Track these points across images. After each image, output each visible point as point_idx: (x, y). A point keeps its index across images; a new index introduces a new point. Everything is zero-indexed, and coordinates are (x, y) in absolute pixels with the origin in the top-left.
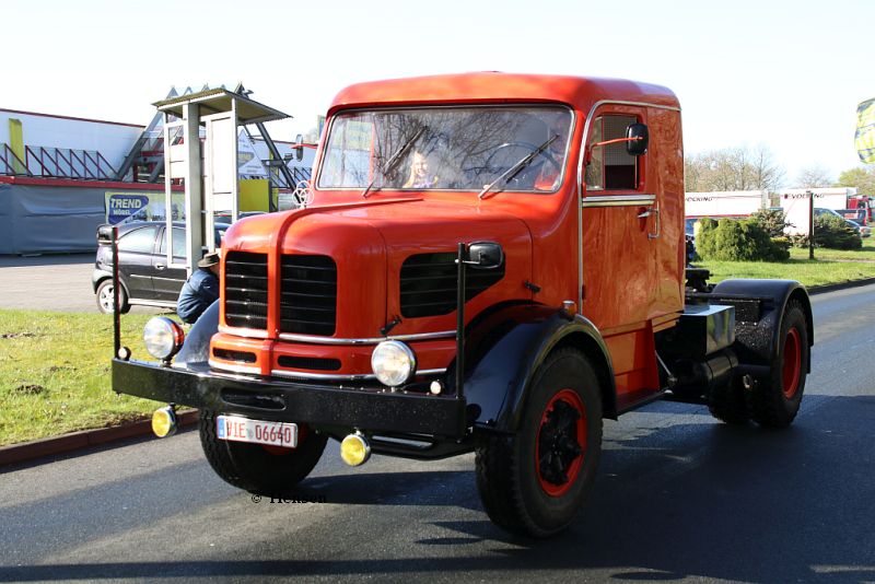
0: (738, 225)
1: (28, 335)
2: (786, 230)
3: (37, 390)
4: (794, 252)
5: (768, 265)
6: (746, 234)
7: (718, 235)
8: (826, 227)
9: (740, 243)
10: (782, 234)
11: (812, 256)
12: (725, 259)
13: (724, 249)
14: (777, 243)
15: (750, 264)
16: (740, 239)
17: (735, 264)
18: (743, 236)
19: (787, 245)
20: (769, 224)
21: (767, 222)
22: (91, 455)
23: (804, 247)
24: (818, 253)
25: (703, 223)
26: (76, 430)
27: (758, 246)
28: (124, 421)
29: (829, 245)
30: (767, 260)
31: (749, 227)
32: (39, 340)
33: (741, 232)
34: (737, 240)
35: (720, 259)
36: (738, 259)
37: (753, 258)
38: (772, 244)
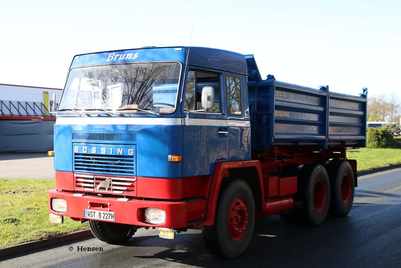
0: (377, 131)
1: (25, 192)
3: (14, 221)
5: (393, 150)
6: (381, 135)
9: (379, 140)
12: (371, 148)
13: (370, 143)
14: (397, 139)
15: (383, 150)
16: (379, 138)
17: (377, 150)
18: (380, 136)
21: (392, 129)
22: (29, 255)
26: (24, 242)
27: (387, 141)
28: (50, 236)
30: (392, 147)
31: (383, 132)
32: (29, 194)
33: (379, 134)
34: (377, 138)
36: (378, 147)
37: (385, 147)
38: (394, 140)
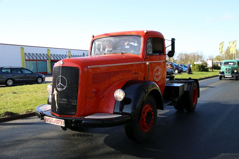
0: (199, 65)
2: (208, 66)
4: (209, 70)
5: (205, 72)
6: (201, 67)
7: (195, 67)
8: (215, 65)
9: (199, 68)
10: (207, 67)
11: (212, 71)
15: (201, 72)
19: (208, 69)
20: (205, 65)
23: (211, 69)
24: (214, 70)
25: (192, 65)
27: (203, 69)
29: (215, 69)
30: (204, 71)
31: (201, 65)
35: (196, 71)
36: (199, 71)
38: (205, 69)
